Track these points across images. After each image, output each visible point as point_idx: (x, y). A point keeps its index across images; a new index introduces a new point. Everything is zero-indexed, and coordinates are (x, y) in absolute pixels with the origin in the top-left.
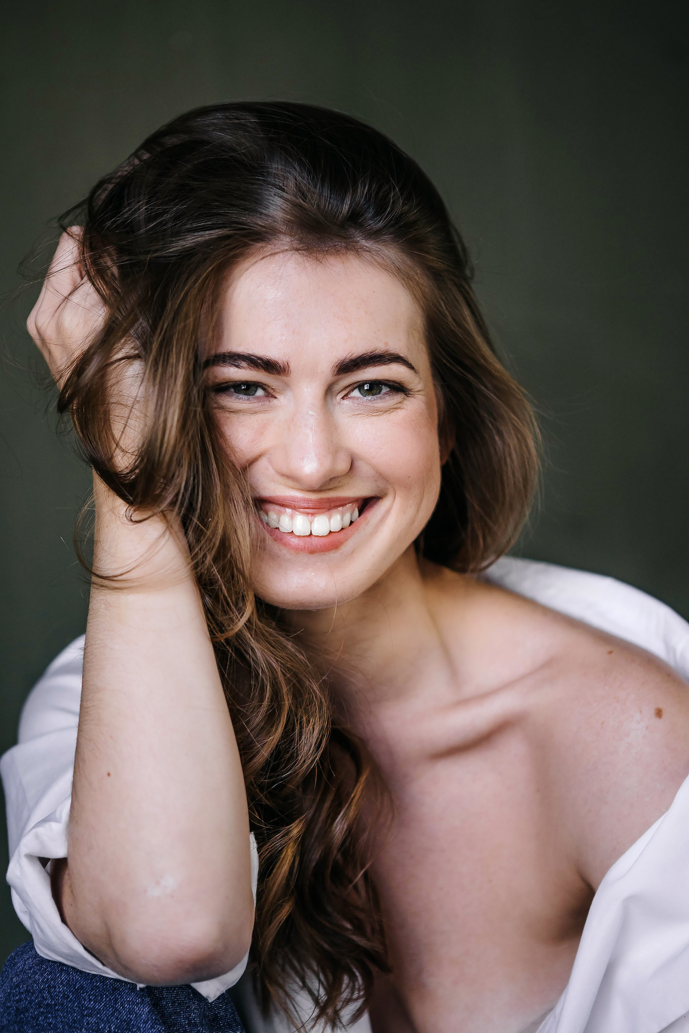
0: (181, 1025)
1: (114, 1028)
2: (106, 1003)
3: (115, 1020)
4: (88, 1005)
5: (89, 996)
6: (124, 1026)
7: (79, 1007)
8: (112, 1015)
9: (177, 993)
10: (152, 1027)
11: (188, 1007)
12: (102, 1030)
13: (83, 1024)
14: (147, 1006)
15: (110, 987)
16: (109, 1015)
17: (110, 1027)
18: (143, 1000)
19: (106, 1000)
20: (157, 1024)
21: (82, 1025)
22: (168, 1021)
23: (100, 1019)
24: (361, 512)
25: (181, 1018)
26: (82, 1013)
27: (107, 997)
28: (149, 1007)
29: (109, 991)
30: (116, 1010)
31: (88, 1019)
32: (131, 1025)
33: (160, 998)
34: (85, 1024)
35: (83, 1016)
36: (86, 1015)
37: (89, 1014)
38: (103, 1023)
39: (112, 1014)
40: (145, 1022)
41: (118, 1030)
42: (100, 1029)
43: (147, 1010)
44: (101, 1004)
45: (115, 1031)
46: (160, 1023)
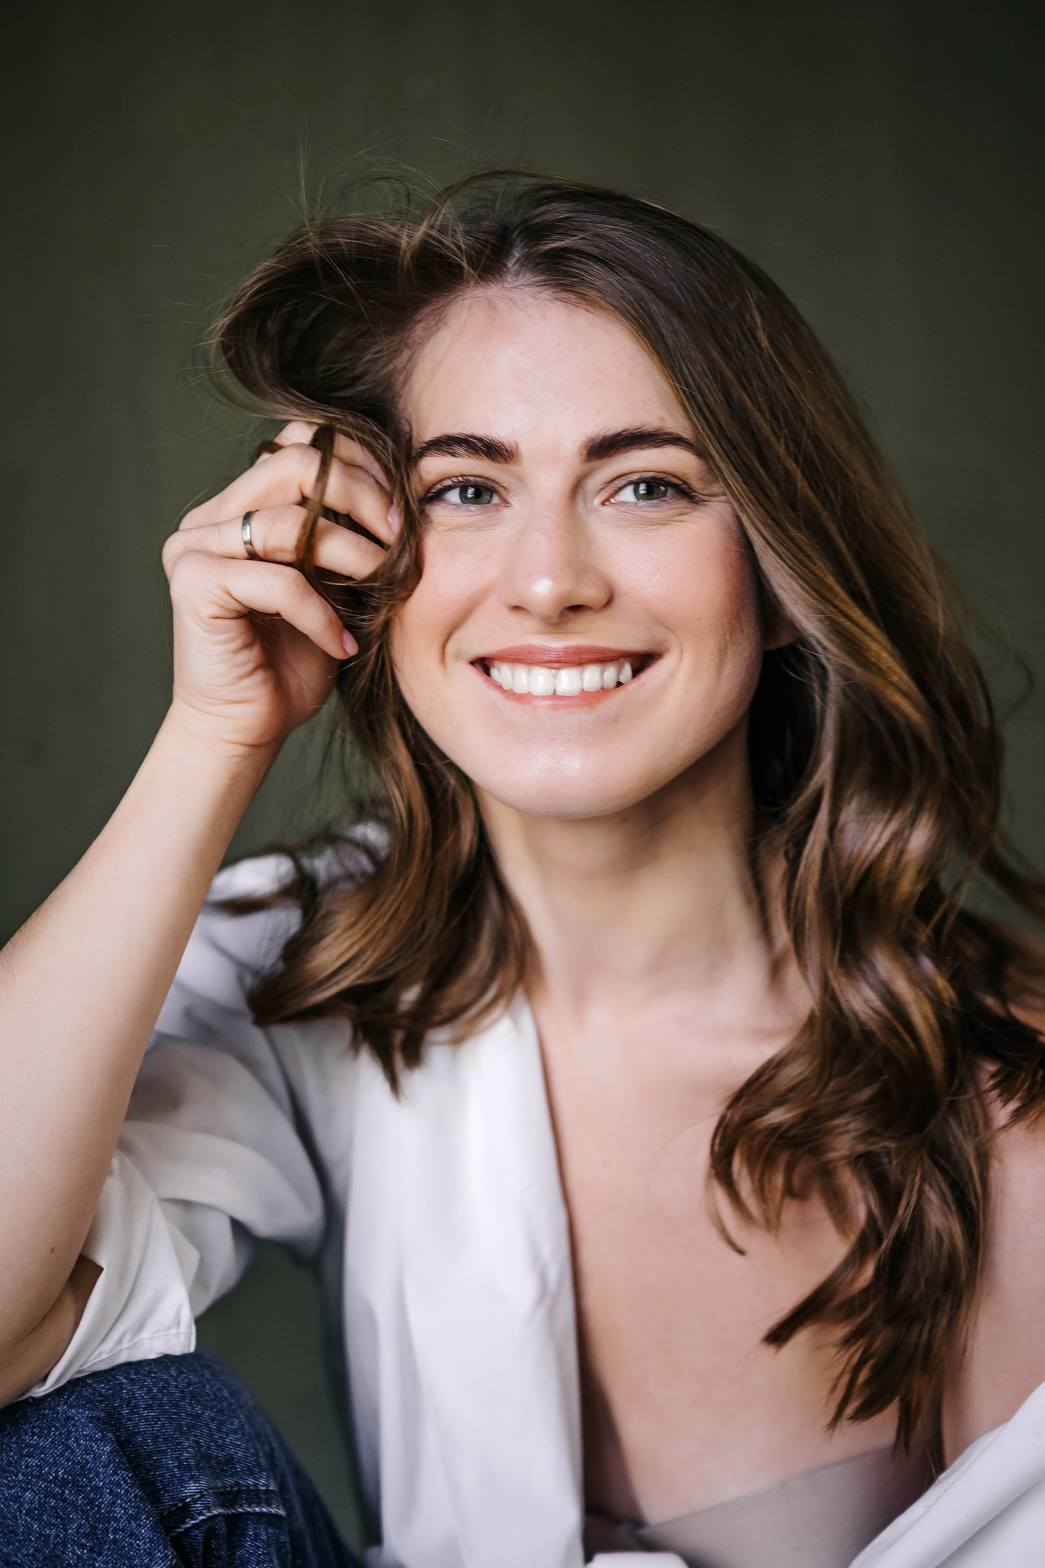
0: (168, 1468)
1: (62, 1473)
2: (54, 1439)
3: (64, 1463)
4: (30, 1441)
5: (33, 1428)
6: (78, 1470)
7: (17, 1444)
8: (62, 1455)
9: (163, 1425)
10: (115, 1473)
11: (179, 1444)
12: (46, 1476)
13: (21, 1468)
14: (109, 1443)
15: (62, 1415)
16: (58, 1456)
17: (57, 1472)
18: (104, 1435)
19: (55, 1434)
20: (121, 1468)
21: (18, 1468)
22: (145, 1464)
23: (44, 1460)
24: (636, 672)
25: (168, 1458)
26: (20, 1451)
27: (57, 1430)
28: (111, 1446)
29: (60, 1421)
30: (68, 1447)
31: (27, 1460)
32: (88, 1469)
33: (135, 1432)
34: (23, 1467)
35: (22, 1456)
36: (26, 1456)
37: (30, 1453)
38: (47, 1466)
39: (61, 1453)
40: (106, 1466)
41: (68, 1476)
42: (43, 1474)
43: (108, 1448)
44: (48, 1440)
45: (63, 1478)
46: (126, 1468)
